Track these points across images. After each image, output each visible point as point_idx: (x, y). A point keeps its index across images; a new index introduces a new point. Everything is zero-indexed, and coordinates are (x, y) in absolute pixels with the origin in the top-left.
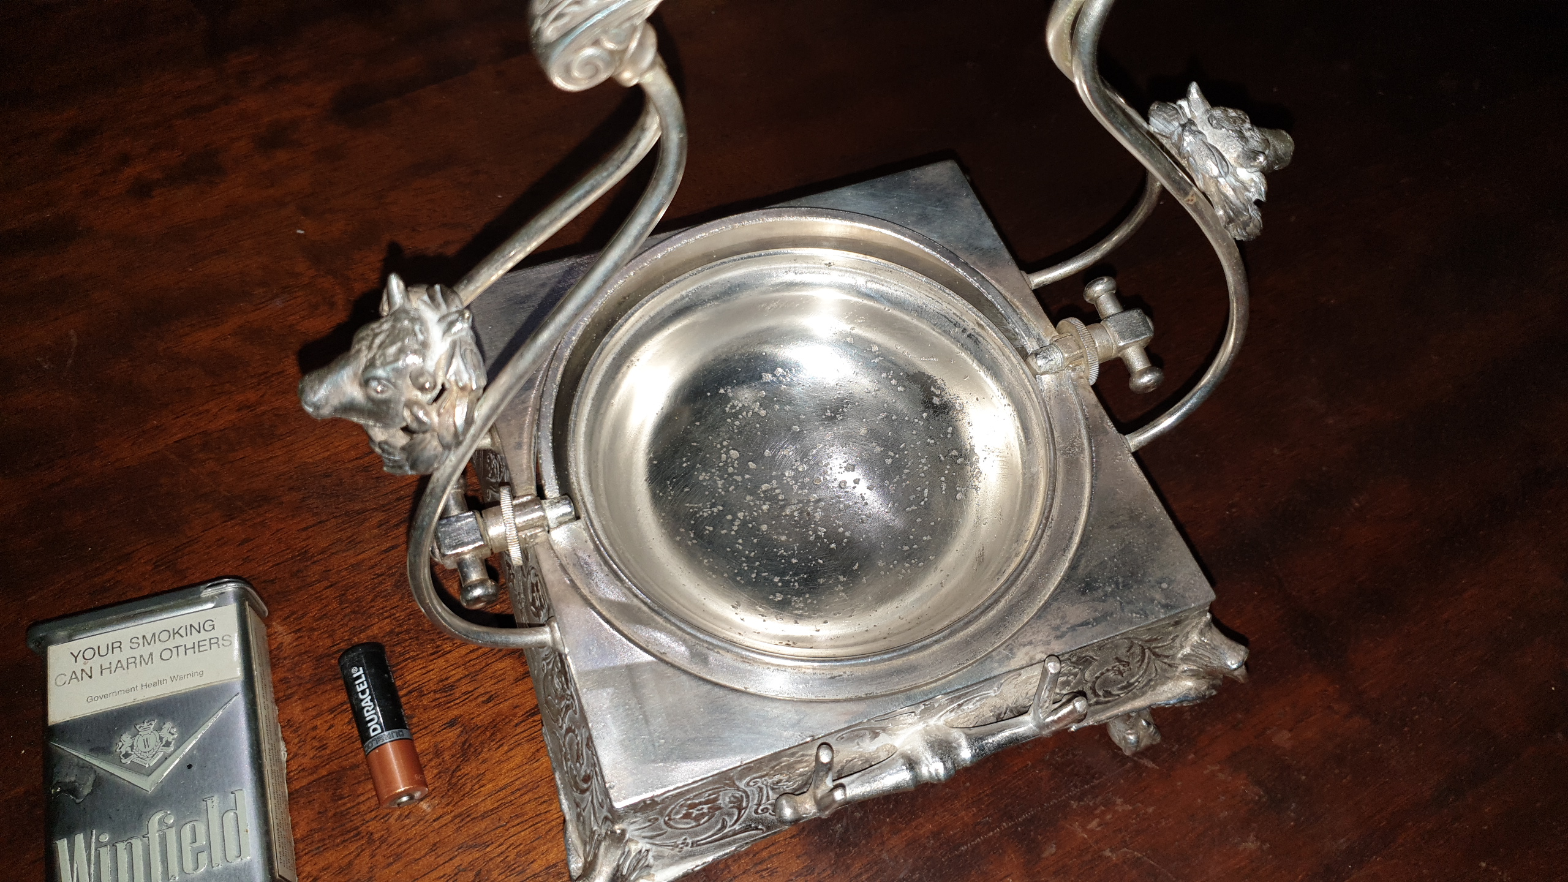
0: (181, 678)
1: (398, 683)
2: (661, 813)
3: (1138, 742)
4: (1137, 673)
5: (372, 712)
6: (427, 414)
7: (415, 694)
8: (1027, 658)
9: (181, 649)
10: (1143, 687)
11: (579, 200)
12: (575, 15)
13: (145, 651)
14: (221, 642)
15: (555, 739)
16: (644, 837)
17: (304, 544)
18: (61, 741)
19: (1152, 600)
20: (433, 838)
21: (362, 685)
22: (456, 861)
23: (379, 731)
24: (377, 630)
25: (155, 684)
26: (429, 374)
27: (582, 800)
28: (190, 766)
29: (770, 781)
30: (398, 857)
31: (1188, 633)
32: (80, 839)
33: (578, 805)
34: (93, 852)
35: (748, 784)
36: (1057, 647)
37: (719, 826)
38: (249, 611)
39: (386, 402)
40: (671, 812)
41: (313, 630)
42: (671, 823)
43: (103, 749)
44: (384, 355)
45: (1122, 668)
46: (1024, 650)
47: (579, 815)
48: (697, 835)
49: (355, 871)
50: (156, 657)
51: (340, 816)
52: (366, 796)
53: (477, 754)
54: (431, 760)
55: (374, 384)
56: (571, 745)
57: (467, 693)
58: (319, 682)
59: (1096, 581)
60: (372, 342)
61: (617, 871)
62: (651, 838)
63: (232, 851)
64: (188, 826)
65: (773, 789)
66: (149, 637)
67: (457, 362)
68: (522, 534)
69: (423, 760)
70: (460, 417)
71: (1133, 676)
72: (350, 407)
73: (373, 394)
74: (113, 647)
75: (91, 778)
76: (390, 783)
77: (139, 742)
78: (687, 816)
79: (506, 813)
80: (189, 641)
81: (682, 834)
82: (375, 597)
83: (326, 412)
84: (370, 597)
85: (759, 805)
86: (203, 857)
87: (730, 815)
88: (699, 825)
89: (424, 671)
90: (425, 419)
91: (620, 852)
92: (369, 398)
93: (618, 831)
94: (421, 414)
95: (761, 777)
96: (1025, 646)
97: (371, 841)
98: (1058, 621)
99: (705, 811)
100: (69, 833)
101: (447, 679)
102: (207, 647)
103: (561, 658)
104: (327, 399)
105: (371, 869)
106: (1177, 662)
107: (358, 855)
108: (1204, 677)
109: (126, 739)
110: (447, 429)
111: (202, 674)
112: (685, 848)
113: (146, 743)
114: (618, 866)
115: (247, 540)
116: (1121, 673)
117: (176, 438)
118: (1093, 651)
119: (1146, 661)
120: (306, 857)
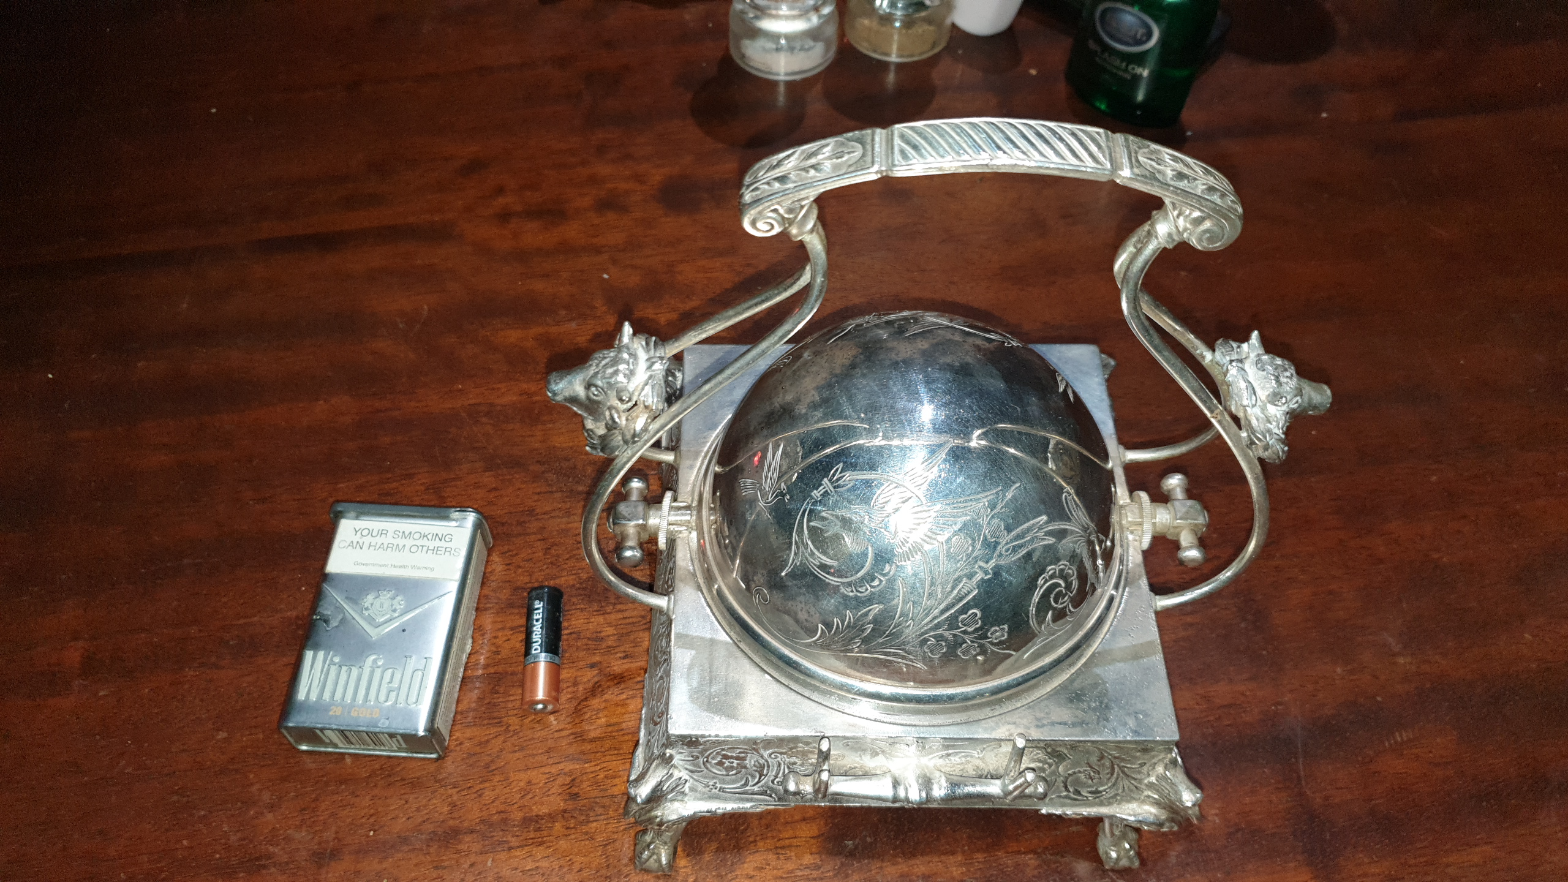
0: (419, 568)
1: (565, 624)
2: (702, 752)
3: (1118, 859)
4: (1107, 784)
5: (537, 635)
6: (619, 417)
7: (574, 635)
8: (1007, 733)
9: (425, 549)
10: (1109, 798)
11: (756, 305)
12: (764, 191)
13: (401, 542)
14: (452, 552)
15: (651, 684)
16: (686, 769)
17: (533, 504)
18: (330, 586)
19: (1126, 724)
20: (551, 743)
21: (538, 615)
22: (561, 766)
23: (539, 651)
24: (563, 581)
25: (400, 567)
26: (629, 392)
27: (654, 730)
28: (404, 631)
29: (787, 760)
30: (522, 749)
31: (1155, 764)
32: (321, 654)
33: (650, 734)
34: (326, 666)
35: (770, 755)
36: (1035, 734)
37: (743, 782)
38: (479, 537)
39: (598, 403)
40: (709, 755)
41: (519, 567)
42: (708, 765)
43: (353, 600)
44: (604, 372)
45: (1092, 774)
46: (1007, 727)
47: (649, 741)
48: (724, 782)
49: (489, 748)
50: (407, 548)
51: (492, 705)
52: (515, 697)
53: (603, 692)
54: (568, 687)
55: (593, 389)
56: (659, 688)
57: (610, 647)
58: (511, 605)
59: (1085, 695)
60: (600, 362)
61: (659, 785)
62: (691, 771)
63: (413, 699)
64: (390, 670)
65: (788, 768)
66: (407, 534)
67: (648, 388)
68: (672, 528)
69: (563, 685)
70: (639, 425)
71: (1103, 785)
72: (574, 400)
73: (592, 395)
74: (382, 533)
75: (340, 617)
76: (534, 690)
77: (377, 603)
78: (720, 764)
79: (608, 744)
80: (432, 544)
81: (714, 778)
82: (571, 557)
83: (559, 398)
84: (567, 556)
85: (776, 777)
86: (393, 695)
87: (753, 777)
88: (728, 775)
89: (586, 621)
90: (617, 420)
91: (666, 772)
92: (588, 398)
93: (668, 755)
94: (616, 416)
95: (781, 753)
96: (1009, 724)
97: (507, 730)
98: (1042, 715)
99: (735, 765)
100: (316, 647)
101: (600, 632)
102: (443, 553)
103: (670, 622)
104: (562, 389)
105: (501, 751)
106: (1143, 787)
107: (496, 737)
108: (1164, 808)
109: (370, 598)
110: (629, 430)
111: (432, 570)
112: (714, 790)
113: (382, 605)
114: (661, 781)
115: (496, 489)
116: (1091, 778)
117: (470, 402)
118: (1067, 748)
119: (1115, 775)
120: (460, 726)
